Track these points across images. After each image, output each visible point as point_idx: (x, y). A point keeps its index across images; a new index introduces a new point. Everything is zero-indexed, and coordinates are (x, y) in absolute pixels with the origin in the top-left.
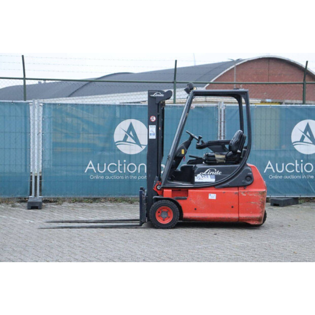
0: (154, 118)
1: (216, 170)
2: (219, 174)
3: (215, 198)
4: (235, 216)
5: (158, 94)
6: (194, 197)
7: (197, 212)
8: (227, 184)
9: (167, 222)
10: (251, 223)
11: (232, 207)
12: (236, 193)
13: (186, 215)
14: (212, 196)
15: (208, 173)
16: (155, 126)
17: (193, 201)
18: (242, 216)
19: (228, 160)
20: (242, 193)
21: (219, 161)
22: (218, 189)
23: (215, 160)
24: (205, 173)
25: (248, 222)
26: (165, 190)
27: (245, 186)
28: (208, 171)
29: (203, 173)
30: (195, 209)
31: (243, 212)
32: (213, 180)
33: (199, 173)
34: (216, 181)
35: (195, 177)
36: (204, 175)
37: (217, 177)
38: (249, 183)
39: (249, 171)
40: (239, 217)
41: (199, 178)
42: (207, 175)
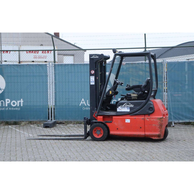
0: (93, 72)
1: (130, 104)
2: (132, 106)
3: (129, 122)
4: (142, 133)
5: (95, 56)
6: (116, 121)
7: (119, 131)
8: (137, 113)
9: (100, 137)
10: (153, 138)
11: (141, 128)
12: (143, 119)
13: (112, 132)
14: (128, 121)
15: (125, 106)
16: (94, 76)
17: (116, 124)
18: (147, 133)
19: (139, 98)
20: (147, 119)
21: (133, 98)
22: (132, 116)
23: (131, 98)
24: (123, 106)
25: (151, 137)
26: (98, 117)
27: (149, 114)
28: (125, 105)
29: (122, 106)
30: (117, 129)
31: (148, 131)
32: (129, 110)
33: (120, 106)
34: (130, 111)
35: (117, 108)
36: (123, 107)
37: (131, 108)
38: (151, 112)
39: (151, 104)
40: (145, 134)
41: (119, 109)
42: (125, 107)
